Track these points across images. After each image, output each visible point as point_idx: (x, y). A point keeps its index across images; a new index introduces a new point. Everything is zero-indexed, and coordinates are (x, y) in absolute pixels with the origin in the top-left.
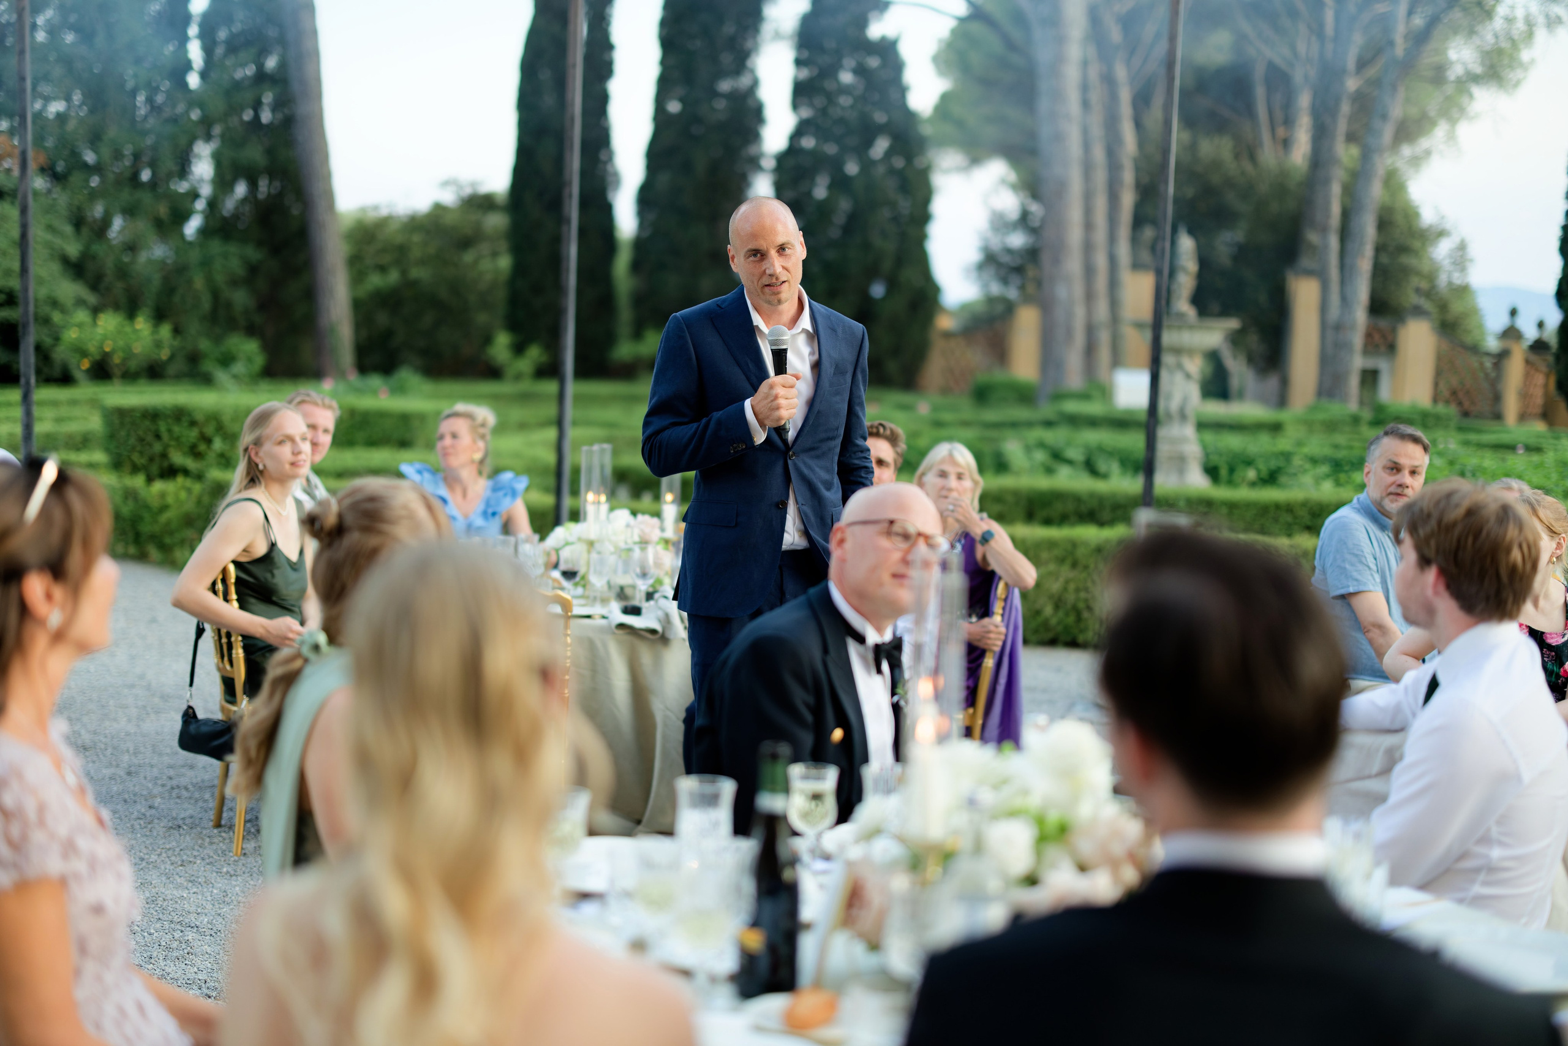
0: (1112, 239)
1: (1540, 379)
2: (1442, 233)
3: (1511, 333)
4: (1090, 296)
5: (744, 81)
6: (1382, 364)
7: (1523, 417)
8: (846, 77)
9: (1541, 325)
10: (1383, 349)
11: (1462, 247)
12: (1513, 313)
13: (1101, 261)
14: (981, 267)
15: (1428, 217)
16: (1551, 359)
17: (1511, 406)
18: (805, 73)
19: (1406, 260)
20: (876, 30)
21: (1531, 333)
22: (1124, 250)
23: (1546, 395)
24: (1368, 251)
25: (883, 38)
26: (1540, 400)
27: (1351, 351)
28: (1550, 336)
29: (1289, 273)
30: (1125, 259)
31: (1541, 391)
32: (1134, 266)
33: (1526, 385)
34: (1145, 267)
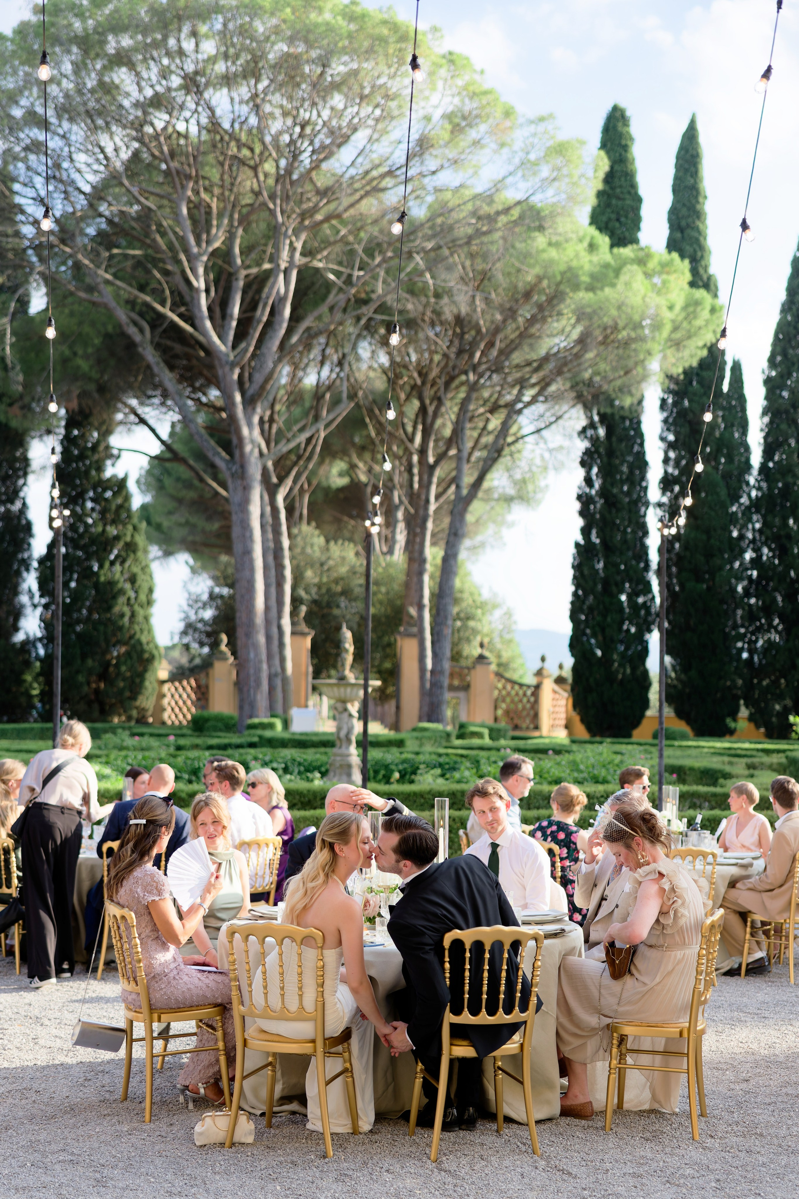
1: (563, 702)
2: (495, 606)
3: (542, 672)
4: (269, 656)
5: (17, 506)
6: (461, 695)
7: (553, 729)
8: (89, 505)
9: (561, 667)
10: (461, 685)
11: (509, 614)
12: (543, 659)
13: (274, 631)
14: (184, 633)
15: (486, 594)
16: (569, 688)
17: (545, 721)
19: (471, 623)
20: (109, 472)
21: (556, 673)
22: (286, 622)
23: (567, 712)
24: (450, 622)
25: (114, 476)
26: (563, 716)
27: (441, 687)
28: (567, 673)
29: (397, 636)
30: (287, 629)
31: (563, 710)
32: (294, 632)
33: (554, 706)
34: (302, 634)
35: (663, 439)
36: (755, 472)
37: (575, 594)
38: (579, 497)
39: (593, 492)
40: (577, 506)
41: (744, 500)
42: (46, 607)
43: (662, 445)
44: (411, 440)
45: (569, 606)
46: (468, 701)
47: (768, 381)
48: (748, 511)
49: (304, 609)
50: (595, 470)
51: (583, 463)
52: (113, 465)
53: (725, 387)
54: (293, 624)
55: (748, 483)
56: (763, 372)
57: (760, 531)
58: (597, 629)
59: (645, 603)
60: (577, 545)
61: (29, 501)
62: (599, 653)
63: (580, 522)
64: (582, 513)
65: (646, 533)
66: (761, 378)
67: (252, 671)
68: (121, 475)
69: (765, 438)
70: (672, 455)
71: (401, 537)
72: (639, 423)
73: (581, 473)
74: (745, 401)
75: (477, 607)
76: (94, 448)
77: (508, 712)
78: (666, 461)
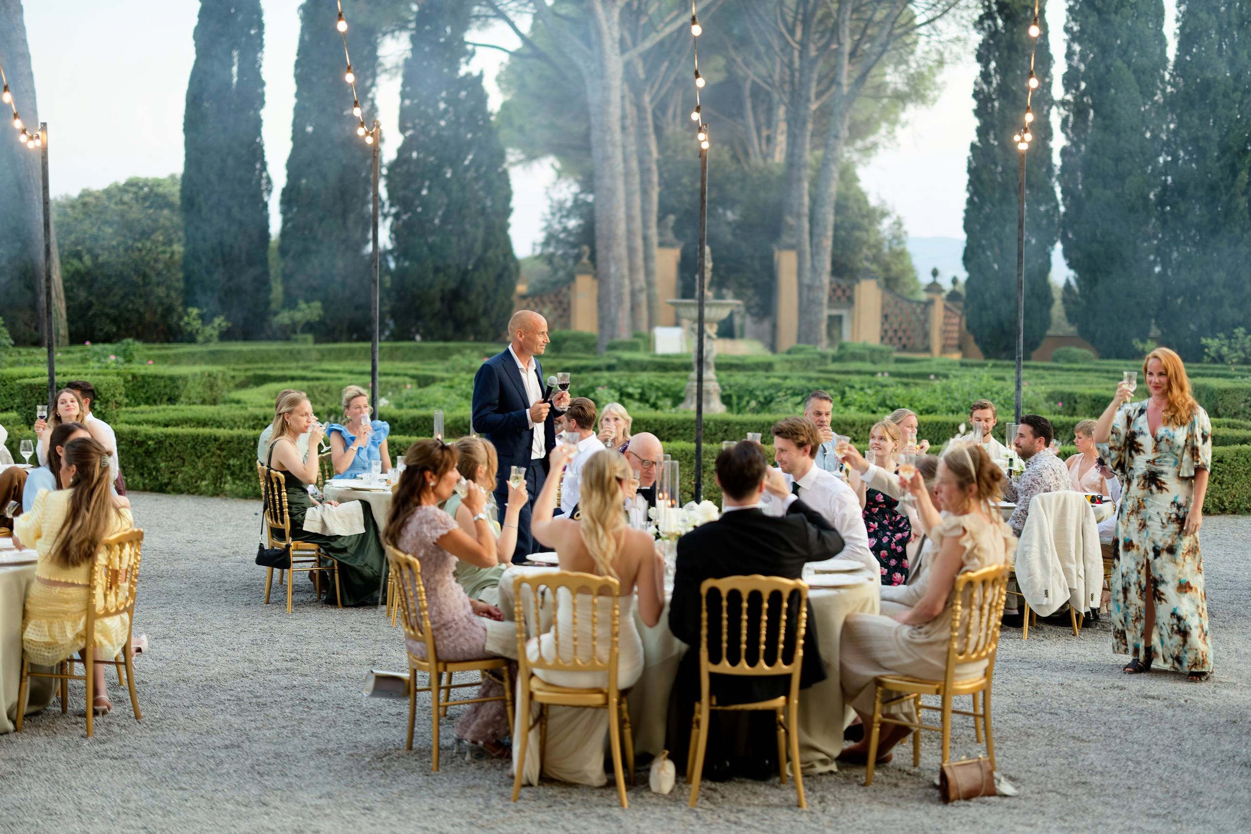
0: (645, 225)
1: (956, 320)
2: (884, 213)
3: (934, 287)
4: (632, 270)
5: (366, 110)
6: (844, 312)
7: (945, 349)
8: (442, 107)
9: (955, 281)
10: (844, 299)
11: (898, 224)
12: (935, 273)
13: (639, 243)
14: (546, 243)
15: (873, 201)
16: (961, 304)
17: (936, 341)
18: (407, 102)
19: (858, 234)
20: (463, 71)
21: (948, 287)
22: (653, 231)
23: (960, 331)
24: (830, 233)
25: (469, 75)
26: (956, 335)
27: (820, 304)
28: (961, 288)
29: (775, 247)
30: (655, 239)
31: (956, 328)
32: (662, 244)
33: (946, 324)
34: (671, 245)
35: (1067, 30)
36: (1170, 67)
37: (970, 202)
38: (976, 95)
39: (992, 90)
40: (974, 104)
41: (1158, 97)
42: (397, 216)
43: (1066, 37)
44: (792, 32)
45: (963, 215)
46: (852, 319)
48: (1160, 110)
49: (671, 218)
50: (993, 65)
51: (980, 58)
52: (467, 63)
54: (661, 234)
55: (1162, 78)
57: (1175, 132)
58: (994, 240)
59: (1047, 211)
60: (973, 147)
61: (378, 102)
62: (996, 266)
63: (976, 122)
64: (978, 113)
65: (1048, 134)
68: (476, 73)
69: (1184, 27)
70: (1076, 46)
71: (781, 139)
72: (1044, 11)
73: (977, 68)
75: (864, 217)
76: (447, 45)
77: (896, 331)
78: (1069, 55)
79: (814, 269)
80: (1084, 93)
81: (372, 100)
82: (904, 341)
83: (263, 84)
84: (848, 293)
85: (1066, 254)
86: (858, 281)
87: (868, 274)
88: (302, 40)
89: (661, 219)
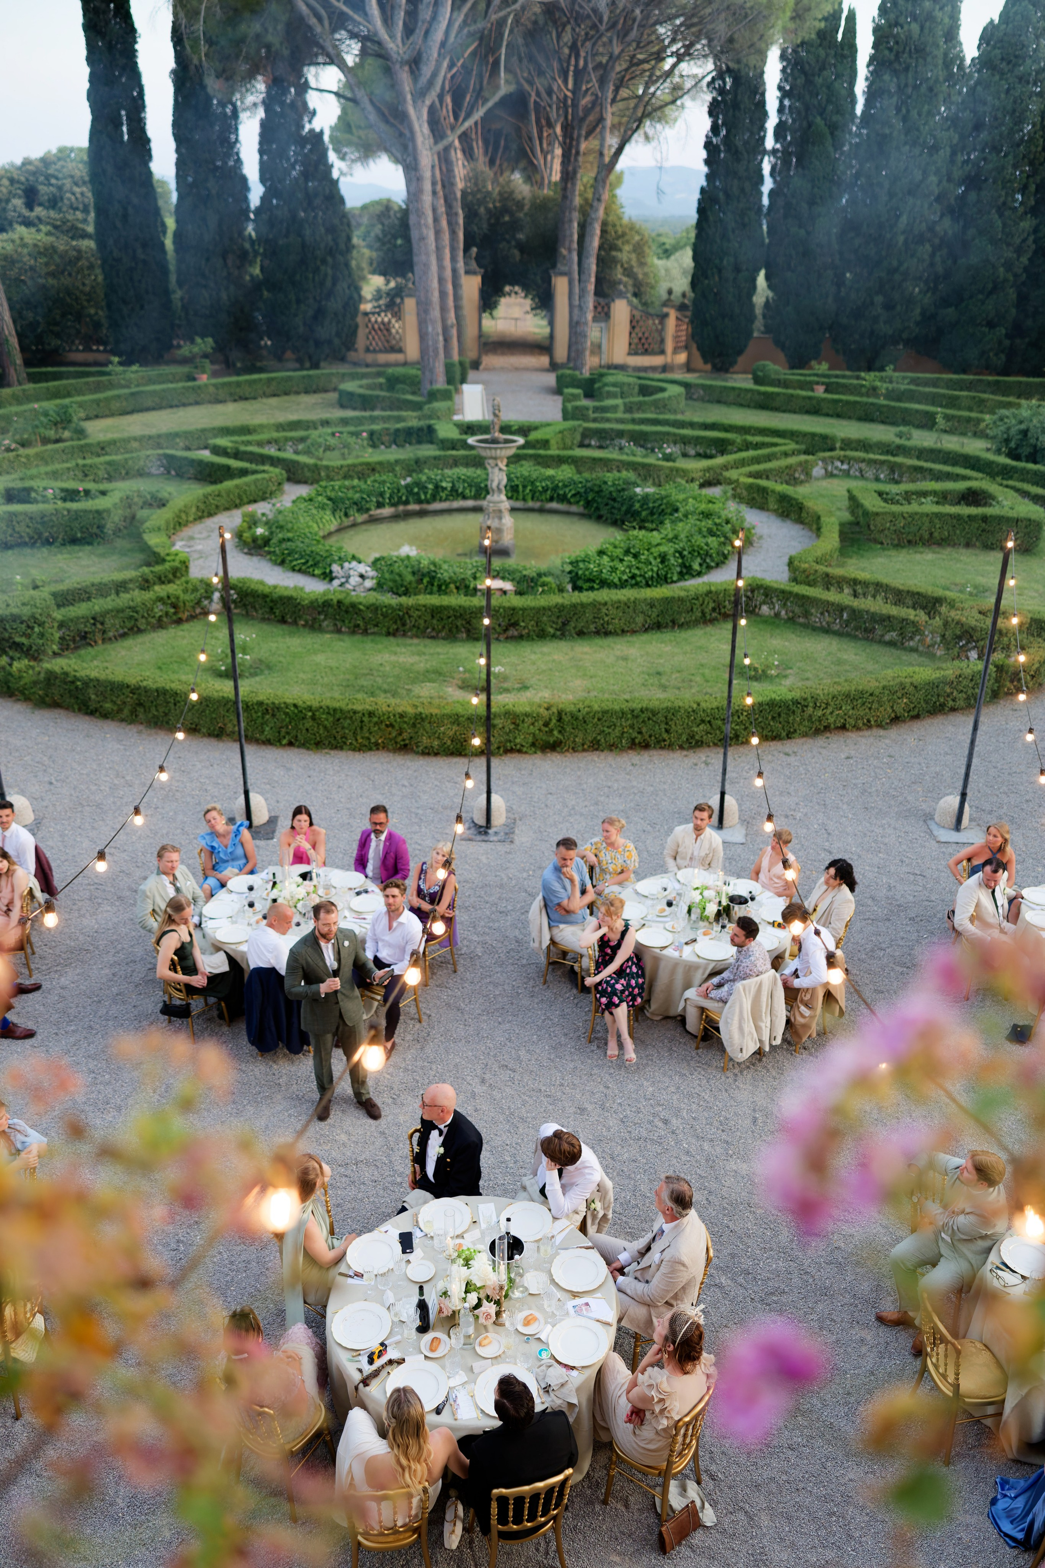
0: (453, 259)
1: (684, 327)
3: (669, 301)
5: (234, 161)
6: (602, 325)
7: (676, 351)
10: (603, 315)
12: (670, 289)
16: (689, 314)
17: (669, 346)
20: (308, 127)
22: (461, 264)
23: (687, 337)
24: (593, 279)
25: (312, 131)
26: (684, 338)
28: (688, 302)
29: (551, 272)
30: (462, 271)
31: (684, 333)
32: (467, 272)
33: (677, 331)
34: (474, 273)
35: (780, 88)
36: (858, 120)
38: (707, 146)
39: (719, 141)
40: (704, 154)
41: (846, 147)
42: (265, 256)
43: (778, 94)
46: (608, 330)
47: (877, 30)
50: (721, 119)
51: (711, 113)
52: (310, 122)
53: (840, 36)
54: (466, 264)
55: (850, 132)
56: (874, 21)
60: (703, 189)
61: (242, 157)
63: (706, 169)
64: (707, 162)
65: (761, 180)
66: (870, 27)
67: (430, 343)
68: (317, 129)
69: (869, 87)
70: (787, 102)
72: (762, 73)
73: (709, 122)
74: (856, 51)
76: (293, 105)
77: (640, 339)
78: (781, 110)
79: (580, 307)
80: (790, 143)
81: (237, 154)
82: (646, 346)
83: (148, 141)
84: (606, 309)
85: (768, 278)
86: (613, 300)
87: (621, 295)
88: (176, 100)
89: (466, 250)
